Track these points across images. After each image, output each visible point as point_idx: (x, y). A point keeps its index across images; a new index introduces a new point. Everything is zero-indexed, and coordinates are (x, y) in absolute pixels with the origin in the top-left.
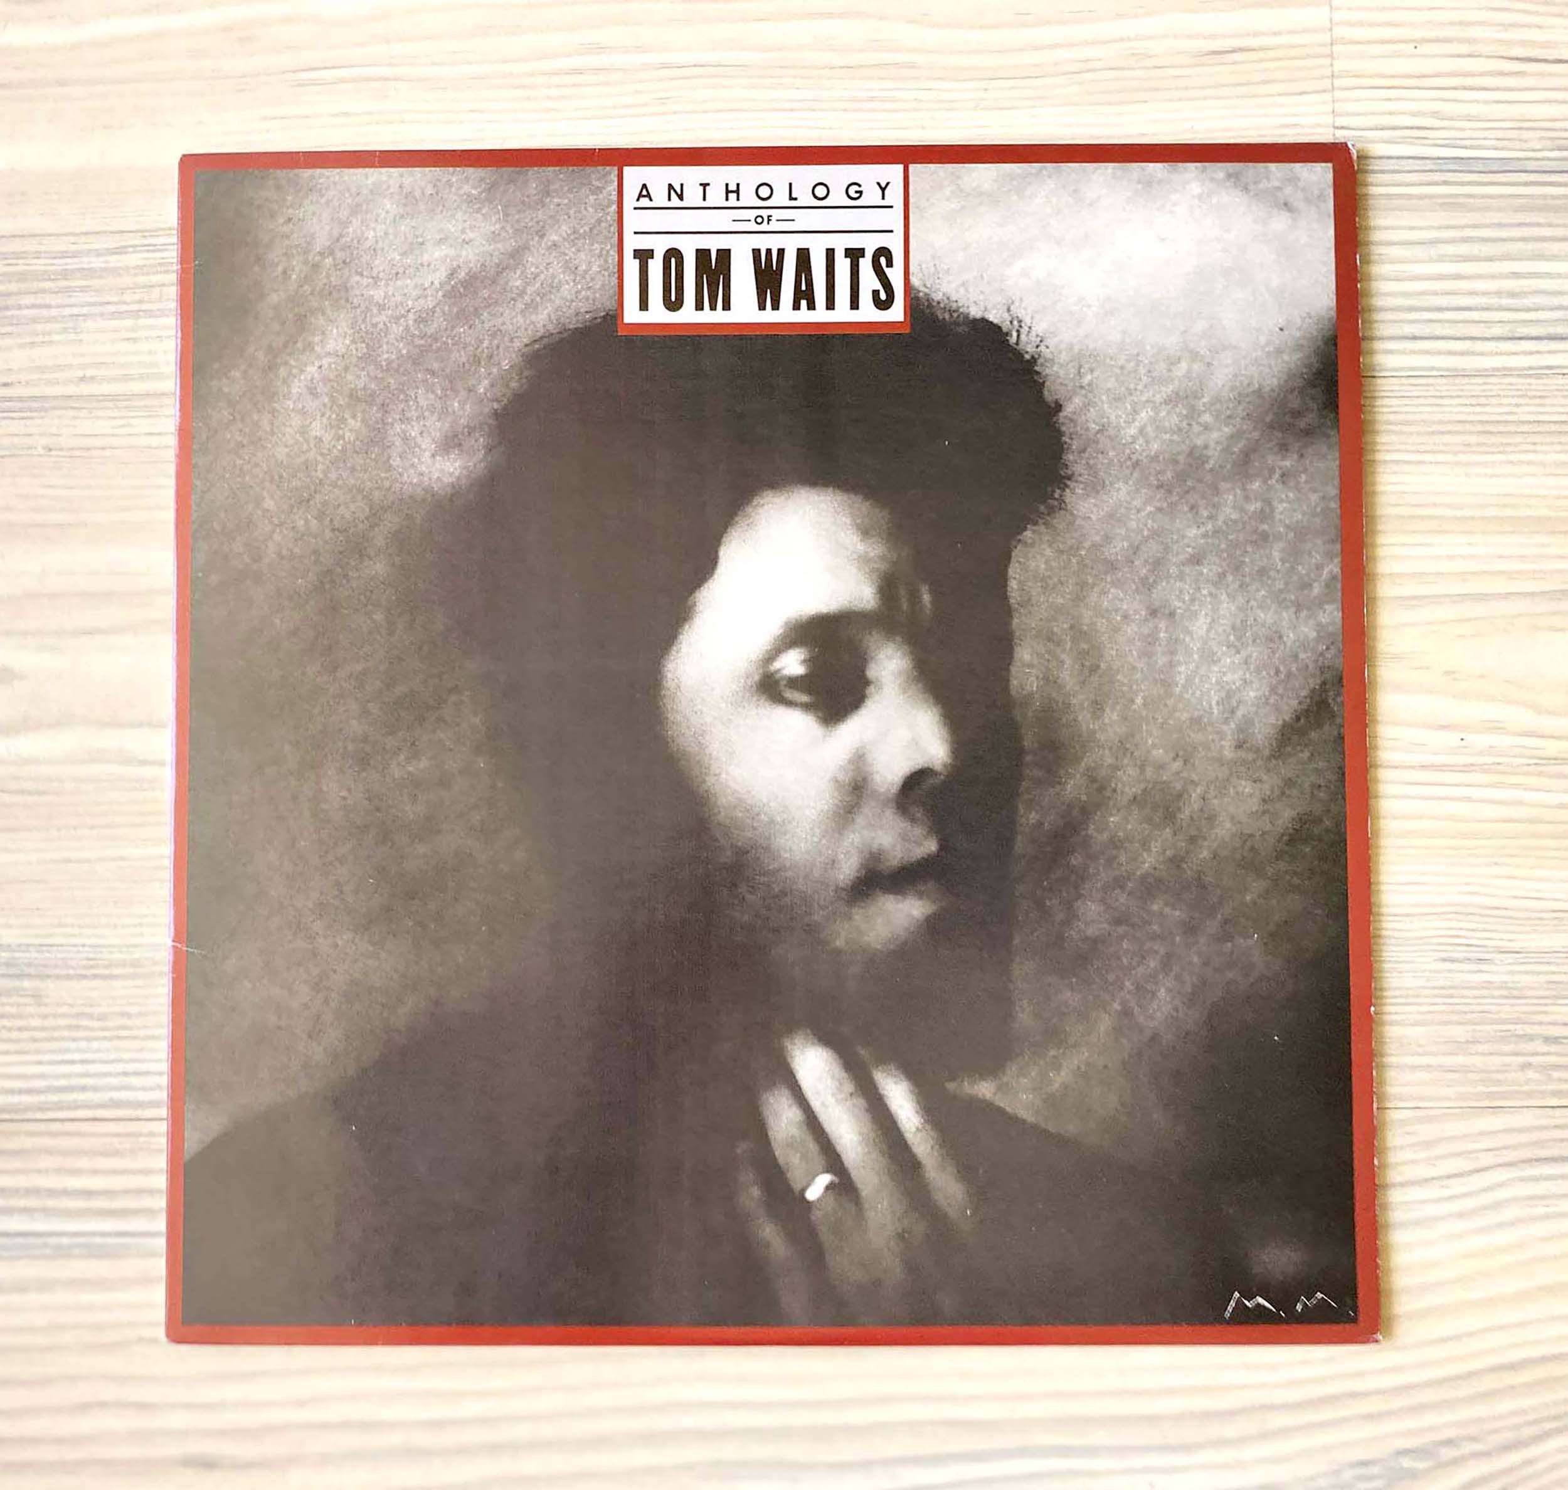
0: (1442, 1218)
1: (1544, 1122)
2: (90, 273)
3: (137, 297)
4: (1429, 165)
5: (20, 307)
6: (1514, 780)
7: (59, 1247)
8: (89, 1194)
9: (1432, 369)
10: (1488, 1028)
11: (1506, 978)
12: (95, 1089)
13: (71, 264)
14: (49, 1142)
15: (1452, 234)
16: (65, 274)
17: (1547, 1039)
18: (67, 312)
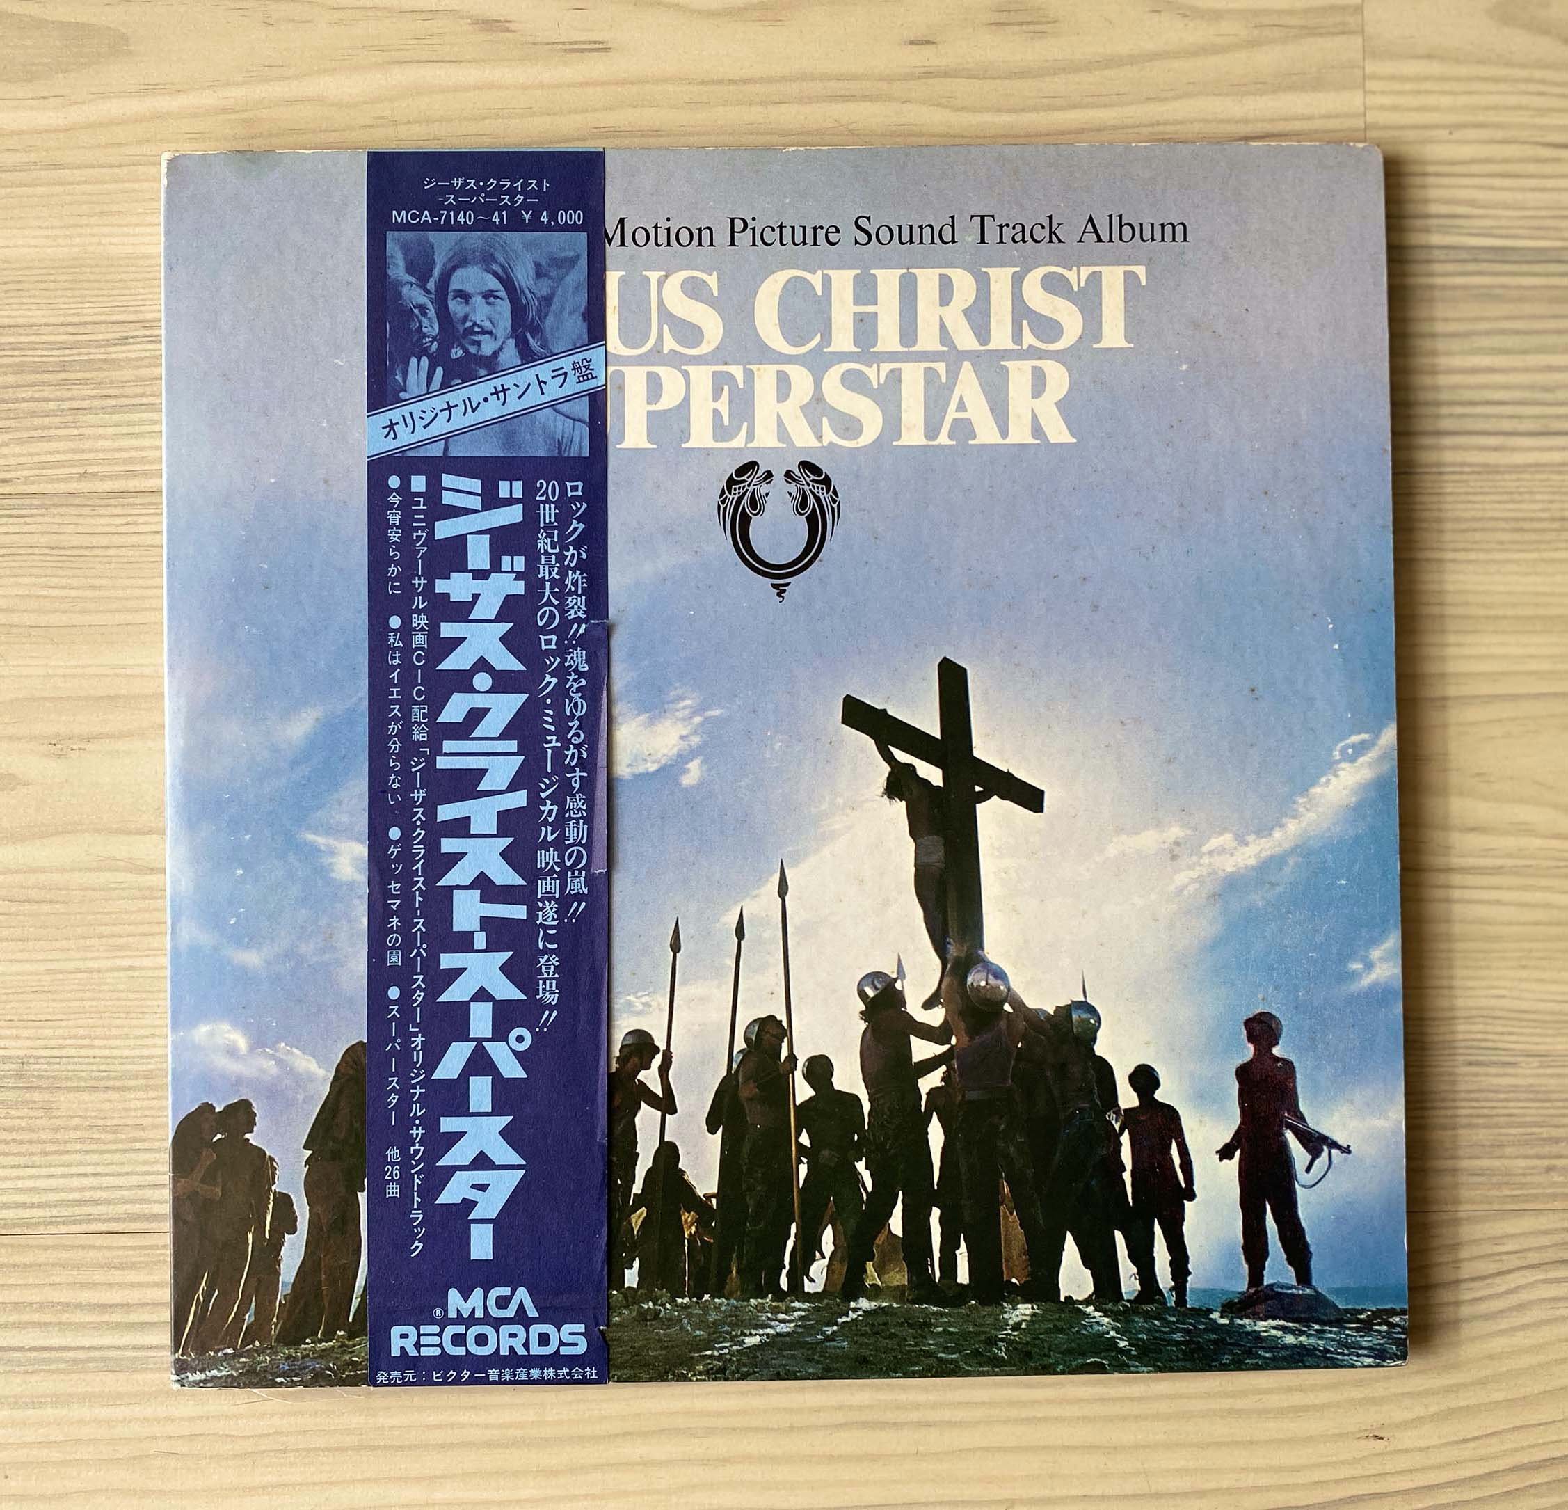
2: (89, 364)
3: (139, 390)
4: (1463, 255)
5: (16, 401)
6: (1542, 883)
7: (75, 1361)
8: (104, 1307)
10: (1512, 1131)
11: (1531, 1081)
12: (108, 1202)
13: (69, 355)
14: (65, 1255)
15: (1487, 326)
16: (63, 367)
18: (66, 405)
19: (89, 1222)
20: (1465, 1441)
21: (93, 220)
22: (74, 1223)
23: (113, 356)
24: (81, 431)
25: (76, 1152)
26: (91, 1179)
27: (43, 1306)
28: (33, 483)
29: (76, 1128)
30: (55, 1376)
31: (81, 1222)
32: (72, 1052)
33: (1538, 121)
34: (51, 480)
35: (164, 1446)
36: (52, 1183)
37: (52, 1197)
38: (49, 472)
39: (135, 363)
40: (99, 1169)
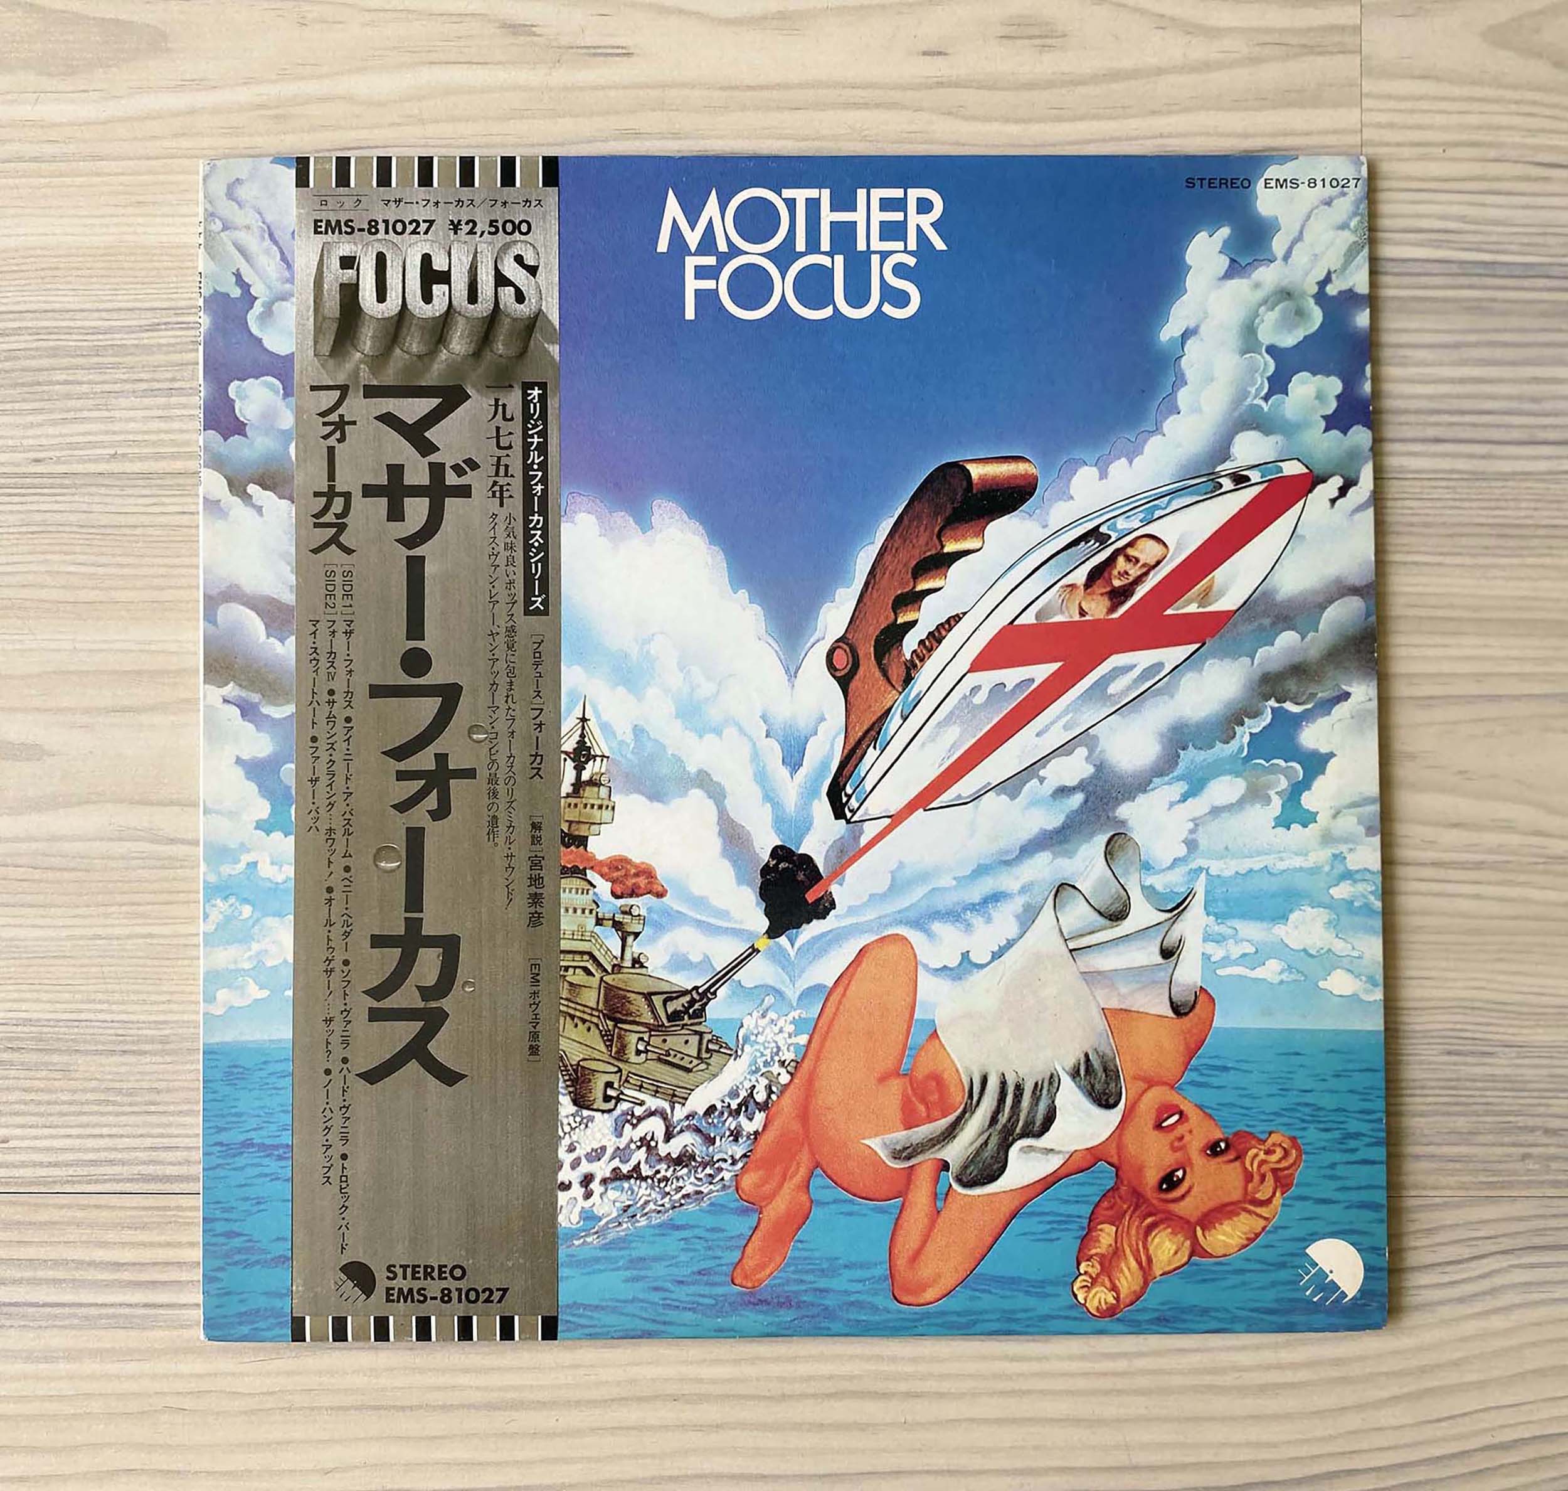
0: (1441, 1303)
1: (1540, 1212)
2: (121, 349)
3: (169, 375)
4: (1455, 268)
5: (51, 383)
6: (1522, 878)
7: (86, 1318)
8: (118, 1266)
9: (1452, 471)
10: (1489, 1119)
11: (1508, 1071)
14: (80, 1214)
15: (1472, 338)
16: (97, 351)
17: (1547, 1131)
18: (98, 388)
19: (105, 1181)
20: (1439, 1420)
21: (130, 210)
22: (89, 1182)
23: (146, 341)
24: (112, 414)
25: (91, 1113)
26: (107, 1140)
27: (56, 1263)
28: (64, 463)
29: (93, 1090)
30: (67, 1331)
31: (97, 1182)
32: (91, 1016)
33: (1530, 141)
34: (81, 460)
35: (172, 1402)
36: (68, 1142)
37: (70, 1157)
38: (81, 453)
39: (165, 348)
40: (114, 1131)
